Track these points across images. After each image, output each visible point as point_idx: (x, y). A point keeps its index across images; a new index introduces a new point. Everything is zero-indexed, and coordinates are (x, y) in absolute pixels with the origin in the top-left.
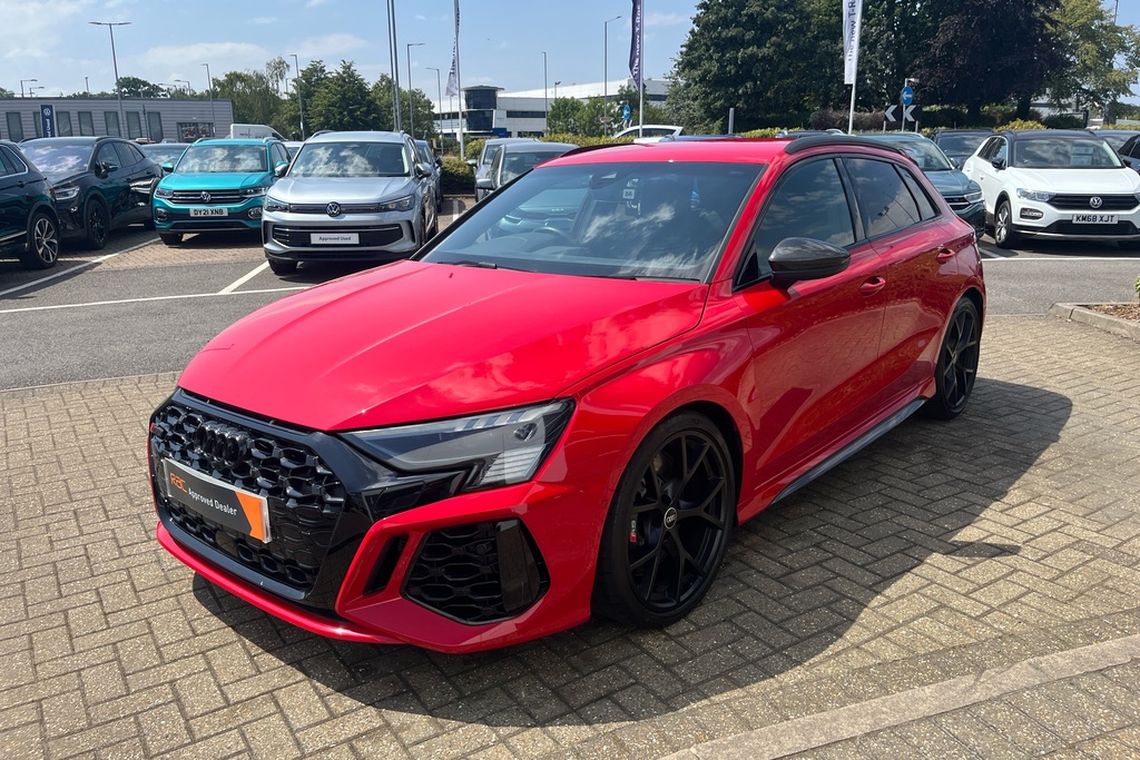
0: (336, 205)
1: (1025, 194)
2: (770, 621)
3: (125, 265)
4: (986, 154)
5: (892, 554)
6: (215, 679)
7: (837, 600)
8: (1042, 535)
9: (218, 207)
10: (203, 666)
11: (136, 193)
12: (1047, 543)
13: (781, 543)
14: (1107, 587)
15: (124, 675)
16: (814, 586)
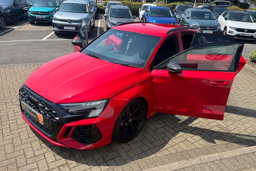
0: (70, 20)
1: (230, 27)
2: (150, 142)
3: (21, 30)
4: (224, 16)
5: (179, 126)
6: (33, 149)
7: (165, 137)
8: (211, 122)
9: (43, 16)
10: (30, 146)
11: (24, 10)
12: (212, 125)
13: (156, 121)
14: (221, 137)
15: (14, 147)
16: (161, 133)
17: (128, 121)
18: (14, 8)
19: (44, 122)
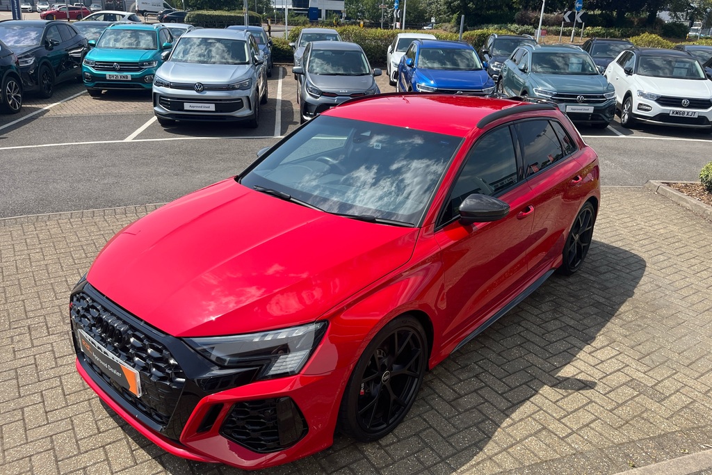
0: (200, 84)
1: (642, 94)
2: (442, 436)
3: (65, 113)
4: (621, 62)
5: (521, 385)
6: (110, 467)
7: (483, 421)
8: (611, 374)
9: (125, 74)
10: (103, 457)
11: (72, 57)
12: (613, 380)
13: (456, 373)
14: (643, 418)
15: (57, 461)
16: (472, 408)
17: (378, 379)
18: (45, 53)
19: (142, 389)
